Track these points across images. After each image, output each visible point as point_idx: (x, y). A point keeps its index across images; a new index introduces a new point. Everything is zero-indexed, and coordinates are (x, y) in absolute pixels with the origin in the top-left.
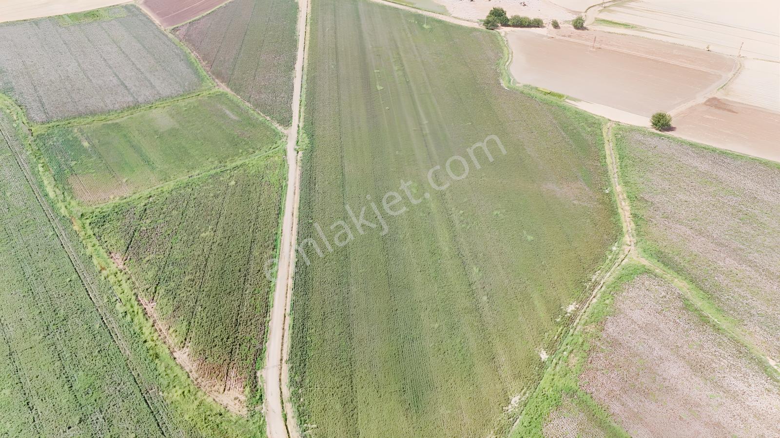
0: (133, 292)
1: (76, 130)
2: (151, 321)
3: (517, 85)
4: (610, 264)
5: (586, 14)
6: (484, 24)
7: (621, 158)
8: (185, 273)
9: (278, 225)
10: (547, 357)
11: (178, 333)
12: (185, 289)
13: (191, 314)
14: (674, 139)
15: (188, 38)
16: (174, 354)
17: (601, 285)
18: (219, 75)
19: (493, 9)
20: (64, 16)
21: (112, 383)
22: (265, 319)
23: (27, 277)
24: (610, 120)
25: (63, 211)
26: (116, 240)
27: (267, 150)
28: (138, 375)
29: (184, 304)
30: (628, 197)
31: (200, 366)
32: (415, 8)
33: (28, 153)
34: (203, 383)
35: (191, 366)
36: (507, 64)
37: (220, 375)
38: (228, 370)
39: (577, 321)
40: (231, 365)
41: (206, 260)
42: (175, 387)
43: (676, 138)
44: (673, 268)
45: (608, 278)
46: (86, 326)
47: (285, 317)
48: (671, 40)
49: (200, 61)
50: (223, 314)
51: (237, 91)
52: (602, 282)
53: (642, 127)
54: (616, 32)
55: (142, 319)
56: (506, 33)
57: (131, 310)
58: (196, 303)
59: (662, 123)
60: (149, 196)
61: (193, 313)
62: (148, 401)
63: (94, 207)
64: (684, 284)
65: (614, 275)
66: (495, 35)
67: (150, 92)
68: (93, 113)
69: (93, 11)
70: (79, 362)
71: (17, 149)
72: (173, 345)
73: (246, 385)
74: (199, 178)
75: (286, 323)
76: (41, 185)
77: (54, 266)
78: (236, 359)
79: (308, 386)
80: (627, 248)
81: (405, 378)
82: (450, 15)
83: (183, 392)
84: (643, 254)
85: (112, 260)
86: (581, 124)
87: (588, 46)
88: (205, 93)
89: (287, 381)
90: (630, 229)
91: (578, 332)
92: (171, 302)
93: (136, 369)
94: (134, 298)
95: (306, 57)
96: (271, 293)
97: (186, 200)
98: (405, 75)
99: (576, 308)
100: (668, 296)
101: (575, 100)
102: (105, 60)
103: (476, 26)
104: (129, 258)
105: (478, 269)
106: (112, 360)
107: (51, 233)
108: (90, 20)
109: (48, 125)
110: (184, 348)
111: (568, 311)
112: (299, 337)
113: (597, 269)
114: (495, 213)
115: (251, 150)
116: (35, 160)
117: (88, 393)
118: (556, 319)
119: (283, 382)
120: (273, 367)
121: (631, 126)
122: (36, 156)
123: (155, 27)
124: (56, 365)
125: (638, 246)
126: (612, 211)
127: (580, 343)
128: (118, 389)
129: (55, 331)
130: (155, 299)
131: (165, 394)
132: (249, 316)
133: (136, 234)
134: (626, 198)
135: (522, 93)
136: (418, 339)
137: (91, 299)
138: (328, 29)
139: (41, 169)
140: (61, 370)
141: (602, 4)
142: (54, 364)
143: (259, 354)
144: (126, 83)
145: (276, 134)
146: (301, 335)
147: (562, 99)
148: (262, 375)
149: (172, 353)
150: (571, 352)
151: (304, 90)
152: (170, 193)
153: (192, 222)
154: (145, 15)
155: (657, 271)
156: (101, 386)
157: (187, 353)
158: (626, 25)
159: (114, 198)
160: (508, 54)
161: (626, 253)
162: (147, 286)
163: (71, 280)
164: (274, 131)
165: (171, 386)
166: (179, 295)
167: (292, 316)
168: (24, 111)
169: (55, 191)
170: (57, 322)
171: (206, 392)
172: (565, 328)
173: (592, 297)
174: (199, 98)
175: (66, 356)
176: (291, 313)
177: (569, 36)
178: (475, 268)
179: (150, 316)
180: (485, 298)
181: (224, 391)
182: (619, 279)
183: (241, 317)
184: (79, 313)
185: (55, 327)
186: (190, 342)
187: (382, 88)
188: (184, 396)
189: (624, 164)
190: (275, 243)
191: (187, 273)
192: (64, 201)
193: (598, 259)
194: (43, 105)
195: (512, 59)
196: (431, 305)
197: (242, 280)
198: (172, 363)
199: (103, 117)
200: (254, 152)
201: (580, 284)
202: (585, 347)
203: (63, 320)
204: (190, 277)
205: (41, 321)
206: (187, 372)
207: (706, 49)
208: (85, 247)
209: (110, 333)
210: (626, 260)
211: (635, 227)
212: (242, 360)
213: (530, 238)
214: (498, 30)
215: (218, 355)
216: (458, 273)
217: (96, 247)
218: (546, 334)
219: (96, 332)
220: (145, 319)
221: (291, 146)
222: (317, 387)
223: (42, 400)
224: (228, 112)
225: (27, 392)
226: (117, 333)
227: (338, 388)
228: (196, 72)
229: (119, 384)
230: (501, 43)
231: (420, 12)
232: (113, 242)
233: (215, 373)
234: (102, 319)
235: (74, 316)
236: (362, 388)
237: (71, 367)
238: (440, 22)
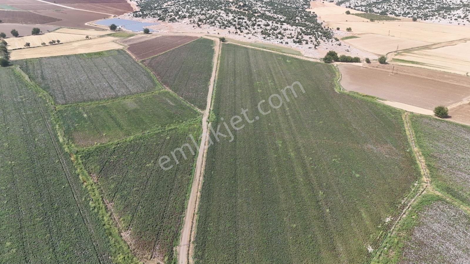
0: (101, 196)
1: (81, 108)
2: (110, 213)
3: (345, 91)
4: (414, 194)
5: (386, 56)
6: (323, 60)
7: (416, 132)
8: (134, 186)
9: (193, 162)
10: (373, 250)
11: (125, 221)
12: (133, 195)
13: (135, 210)
14: (451, 123)
15: (150, 65)
16: (121, 233)
17: (408, 206)
18: (165, 83)
19: (329, 52)
20: (83, 54)
21: (80, 249)
22: (181, 216)
23: (39, 184)
24: (407, 111)
25: (66, 149)
26: (95, 167)
27: (190, 121)
28: (97, 245)
29: (131, 204)
30: (423, 154)
31: (137, 242)
32: (282, 52)
33: (52, 119)
34: (137, 252)
35: (131, 242)
36: (339, 80)
37: (149, 248)
38: (154, 245)
39: (393, 228)
40: (157, 242)
41: (148, 180)
42: (119, 254)
43: (452, 122)
44: (459, 198)
45: (413, 202)
46: (69, 214)
47: (194, 215)
48: (442, 70)
49: (155, 76)
50: (155, 211)
51: (175, 91)
52: (409, 205)
53: (428, 115)
54: (406, 65)
55: (104, 212)
56: (337, 65)
57: (98, 206)
58: (138, 204)
59: (441, 113)
60: (117, 143)
61: (136, 209)
62: (101, 262)
63: (85, 148)
64: (467, 208)
65: (417, 201)
66: (330, 66)
67: (125, 90)
68: (92, 100)
69: (100, 52)
70: (61, 235)
71: (46, 117)
72: (121, 228)
73: (166, 256)
74: (148, 135)
75: (194, 219)
76: (56, 136)
77: (56, 179)
78: (161, 239)
79: (207, 258)
80: (425, 185)
81: (272, 258)
82: (303, 56)
83: (124, 257)
84: (437, 189)
85: (91, 177)
86: (388, 113)
87: (390, 72)
88: (156, 92)
89: (193, 254)
90: (426, 173)
91: (394, 235)
92: (123, 202)
93: (96, 241)
94: (100, 199)
95: (217, 75)
96: (186, 200)
97: (139, 146)
98: (275, 85)
99: (391, 220)
100: (457, 216)
101: (382, 100)
102: (102, 75)
103: (319, 61)
104: (101, 176)
105: (322, 193)
106: (82, 235)
107: (57, 161)
108: (97, 56)
109: (65, 106)
110: (128, 231)
111: (386, 221)
112: (202, 228)
113: (405, 197)
114: (334, 160)
115: (181, 121)
116: (55, 123)
117: (64, 254)
118: (378, 226)
119: (190, 256)
120: (184, 245)
121: (421, 114)
122: (56, 121)
123: (132, 60)
124: (47, 236)
125: (432, 184)
126: (413, 162)
127: (396, 242)
128: (83, 253)
129: (50, 216)
130: (113, 200)
131: (113, 258)
132: (171, 213)
133: (107, 163)
134: (421, 155)
135: (348, 95)
136: (282, 234)
137: (75, 199)
138: (230, 62)
139: (57, 127)
140: (50, 239)
141: (396, 51)
142: (46, 235)
143: (176, 236)
144: (113, 86)
145: (196, 113)
146: (204, 226)
147: (374, 99)
148: (176, 250)
149: (120, 233)
150: (390, 248)
151: (215, 92)
152: (131, 142)
153: (142, 158)
154: (128, 54)
155: (448, 199)
156: (72, 250)
157: (130, 233)
158: (413, 62)
159: (96, 144)
160: (339, 75)
161: (425, 187)
162: (110, 193)
163: (64, 187)
164: (195, 111)
165: (117, 253)
166: (129, 199)
167: (199, 215)
168: (54, 98)
169: (63, 139)
170: (52, 211)
171: (139, 258)
172: (384, 232)
173: (403, 213)
174: (153, 94)
175: (54, 231)
176: (198, 213)
177: (377, 67)
178: (320, 192)
179: (109, 210)
180: (328, 210)
181: (151, 258)
182: (421, 203)
183: (166, 213)
184: (66, 206)
185: (50, 214)
186: (132, 227)
187: (261, 91)
188: (125, 260)
189: (418, 135)
190: (191, 172)
191: (135, 186)
192: (68, 144)
193: (405, 190)
194: (64, 96)
195: (341, 78)
196: (291, 213)
197: (169, 192)
198: (119, 239)
199: (97, 102)
200: (183, 122)
201: (393, 204)
202: (400, 245)
203: (56, 210)
204: (137, 189)
205: (42, 210)
206: (128, 245)
207: (466, 75)
208: (76, 169)
209: (83, 219)
210: (425, 192)
211: (429, 172)
212: (164, 239)
213: (357, 175)
214: (332, 64)
215: (149, 236)
216: (309, 194)
217: (83, 169)
218: (371, 236)
219: (75, 218)
220: (106, 212)
221: (205, 119)
222: (212, 260)
223: (35, 257)
224: (169, 101)
225: (27, 251)
226: (88, 219)
227: (226, 261)
228: (153, 81)
229: (84, 250)
230: (334, 70)
231: (285, 54)
232: (93, 167)
233: (146, 246)
234: (80, 210)
235: (62, 208)
236: (243, 262)
237: (56, 238)
238: (297, 59)
